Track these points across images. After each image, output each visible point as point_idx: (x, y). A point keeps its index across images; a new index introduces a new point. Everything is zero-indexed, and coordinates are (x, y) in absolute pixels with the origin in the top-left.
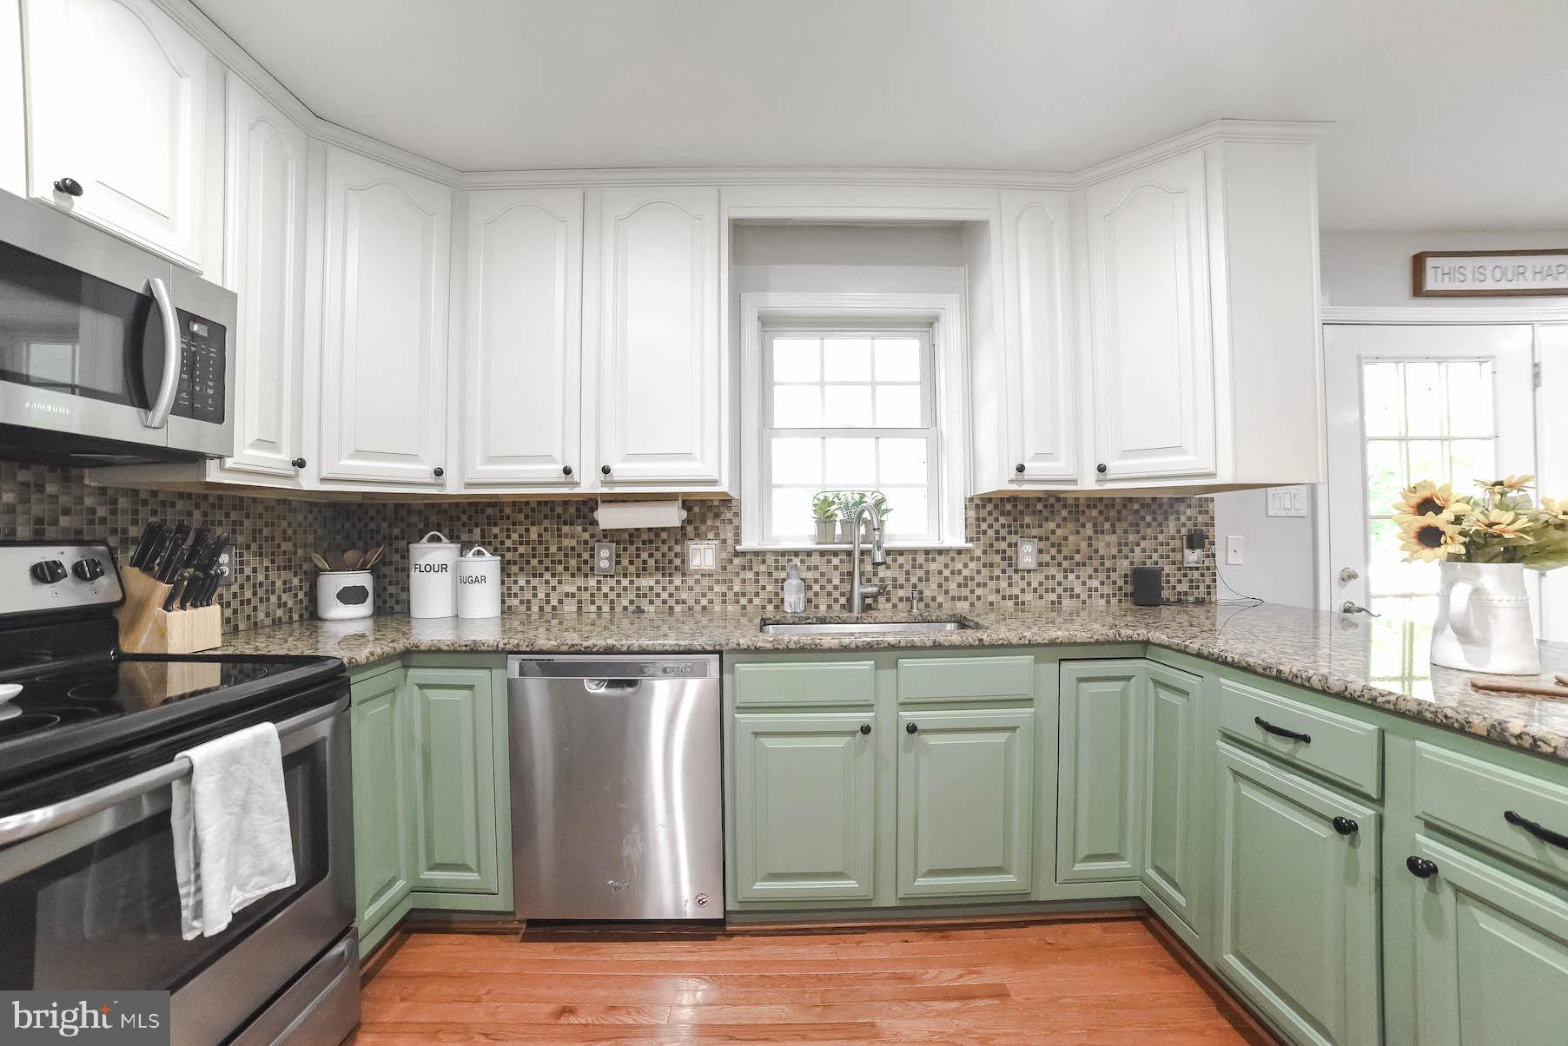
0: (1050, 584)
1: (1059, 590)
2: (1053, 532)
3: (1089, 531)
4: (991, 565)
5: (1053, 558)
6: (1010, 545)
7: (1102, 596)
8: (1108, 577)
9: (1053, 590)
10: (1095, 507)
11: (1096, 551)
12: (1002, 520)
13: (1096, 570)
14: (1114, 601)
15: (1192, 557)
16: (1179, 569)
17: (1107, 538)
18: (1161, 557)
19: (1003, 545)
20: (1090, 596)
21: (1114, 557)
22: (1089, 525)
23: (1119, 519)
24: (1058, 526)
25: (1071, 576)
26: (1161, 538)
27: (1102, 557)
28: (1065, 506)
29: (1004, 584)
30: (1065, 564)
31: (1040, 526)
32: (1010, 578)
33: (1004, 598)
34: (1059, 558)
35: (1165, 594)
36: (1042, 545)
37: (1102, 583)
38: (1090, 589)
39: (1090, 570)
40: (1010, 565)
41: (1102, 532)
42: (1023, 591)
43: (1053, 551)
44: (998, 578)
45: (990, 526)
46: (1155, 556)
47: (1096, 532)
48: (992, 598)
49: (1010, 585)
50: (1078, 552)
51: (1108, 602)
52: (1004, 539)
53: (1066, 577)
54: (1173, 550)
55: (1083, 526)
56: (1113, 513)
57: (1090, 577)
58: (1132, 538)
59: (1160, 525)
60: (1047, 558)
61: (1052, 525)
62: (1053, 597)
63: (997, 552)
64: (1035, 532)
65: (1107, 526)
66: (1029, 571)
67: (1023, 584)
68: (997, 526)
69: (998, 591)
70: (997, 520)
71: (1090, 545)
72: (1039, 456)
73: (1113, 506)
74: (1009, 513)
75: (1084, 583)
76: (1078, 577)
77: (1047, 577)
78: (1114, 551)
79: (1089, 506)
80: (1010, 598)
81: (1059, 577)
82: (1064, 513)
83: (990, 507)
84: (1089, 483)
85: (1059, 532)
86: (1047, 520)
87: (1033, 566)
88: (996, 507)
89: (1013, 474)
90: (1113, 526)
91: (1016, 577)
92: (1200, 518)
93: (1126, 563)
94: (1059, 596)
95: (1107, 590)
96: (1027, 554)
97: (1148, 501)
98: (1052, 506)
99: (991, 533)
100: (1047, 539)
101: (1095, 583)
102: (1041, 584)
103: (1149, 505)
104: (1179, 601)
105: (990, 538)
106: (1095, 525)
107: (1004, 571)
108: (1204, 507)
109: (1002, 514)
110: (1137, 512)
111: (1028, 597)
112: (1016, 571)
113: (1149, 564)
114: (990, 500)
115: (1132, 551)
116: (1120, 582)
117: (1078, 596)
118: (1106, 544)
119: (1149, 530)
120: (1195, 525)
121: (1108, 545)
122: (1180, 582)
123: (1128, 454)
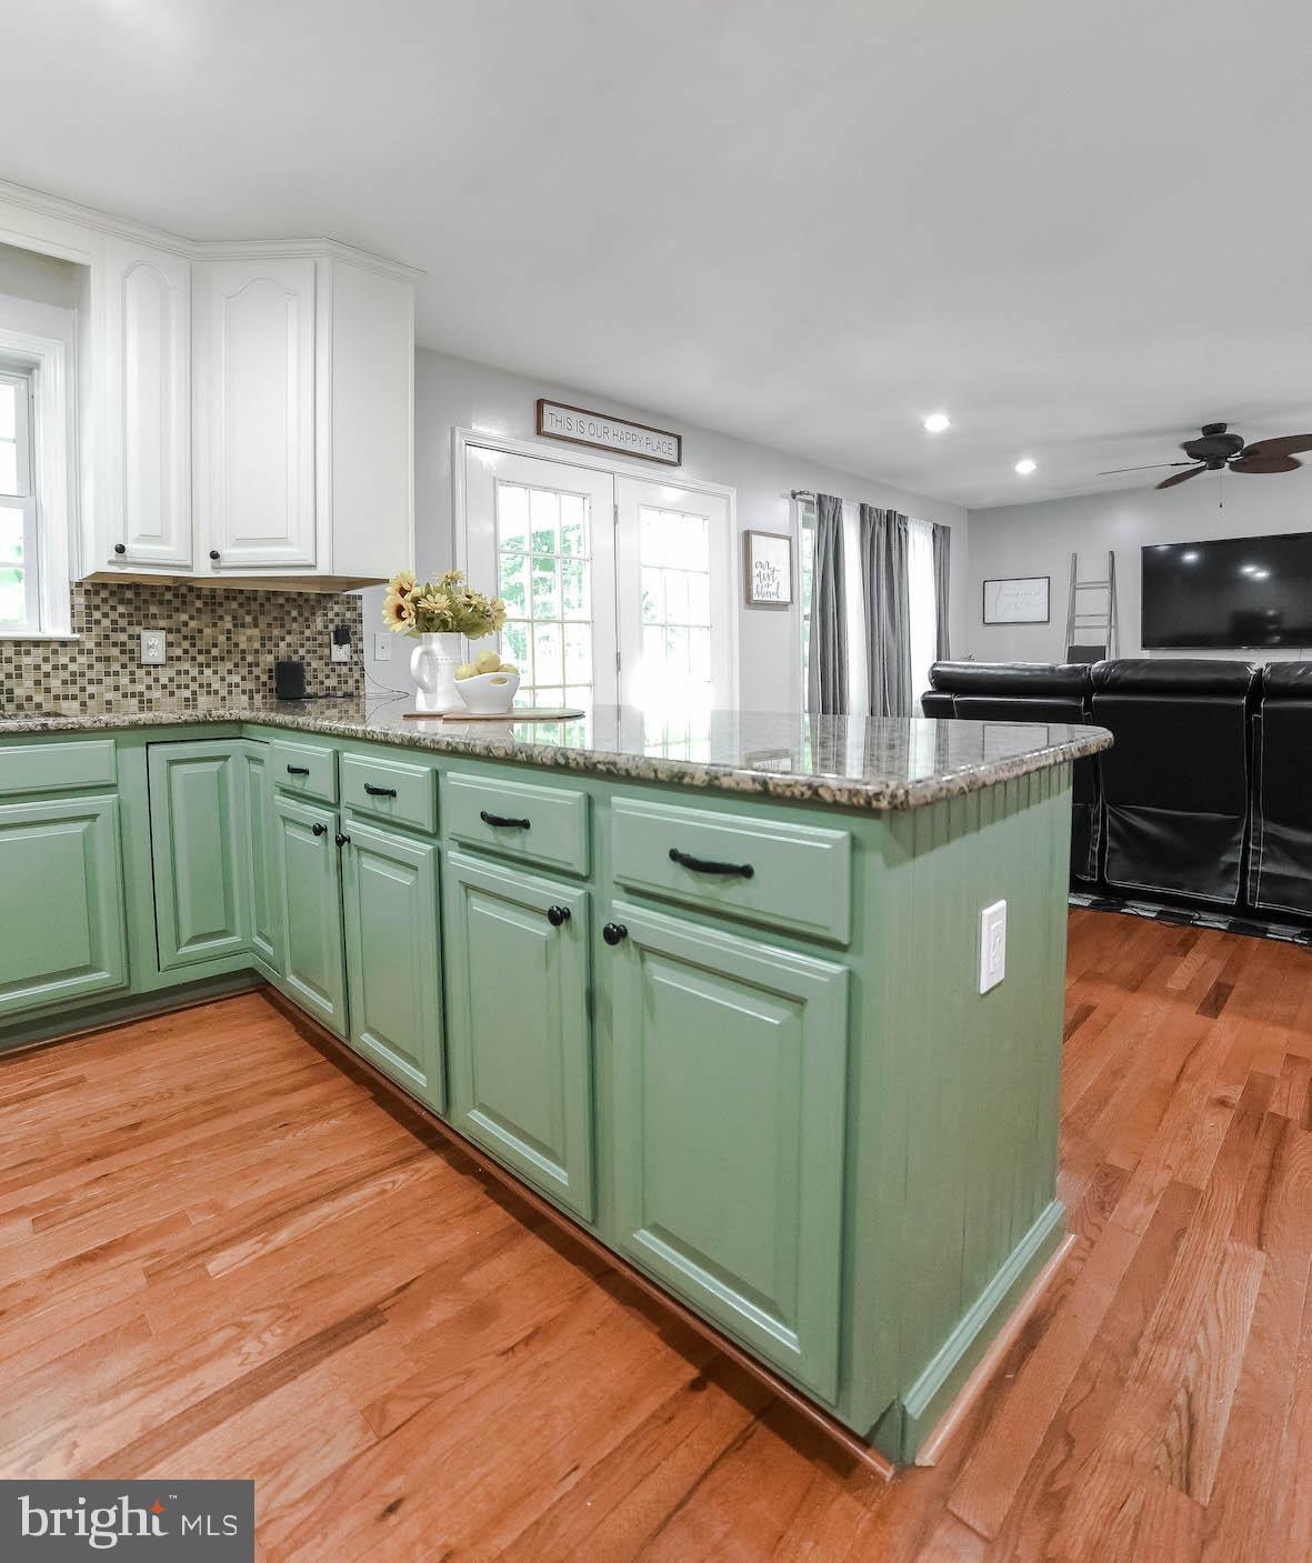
0: (183, 680)
1: (194, 686)
2: (186, 624)
3: (229, 625)
4: (108, 659)
5: (186, 652)
6: (131, 637)
7: (244, 692)
8: (250, 672)
9: (187, 687)
10: (235, 599)
11: (236, 645)
12: (121, 609)
13: (236, 665)
14: (258, 697)
15: (340, 653)
16: (327, 664)
17: (249, 632)
18: (308, 652)
19: (123, 637)
20: (230, 692)
21: (257, 651)
22: (228, 618)
23: (262, 613)
24: (192, 618)
25: (209, 672)
26: (308, 633)
27: (243, 652)
28: (199, 597)
29: (124, 680)
30: (201, 659)
31: (170, 617)
32: (132, 673)
33: (125, 695)
34: (193, 652)
35: (309, 689)
36: (171, 638)
37: (243, 679)
38: (230, 685)
39: (230, 665)
40: (131, 659)
41: (243, 626)
42: (149, 687)
43: (186, 644)
44: (116, 674)
45: (105, 615)
46: (302, 652)
47: (235, 626)
48: (110, 696)
49: (133, 681)
50: (215, 645)
51: (251, 698)
52: (123, 630)
53: (201, 672)
54: (321, 645)
55: (221, 618)
56: (254, 606)
57: (230, 672)
58: (276, 632)
59: (307, 620)
60: (178, 652)
61: (184, 617)
62: (187, 693)
63: (115, 644)
64: (162, 623)
65: (248, 619)
66: (156, 666)
67: (150, 680)
68: (114, 615)
69: (117, 688)
70: (114, 608)
71: (228, 639)
72: (144, 538)
73: (255, 599)
74: (130, 601)
75: (223, 679)
76: (215, 672)
77: (179, 673)
78: (257, 645)
79: (227, 598)
80: (133, 695)
81: (194, 672)
82: (199, 604)
83: (104, 594)
84: (203, 569)
85: (193, 624)
86: (177, 610)
87: (162, 660)
88: (112, 593)
89: (113, 555)
90: (255, 619)
91: (140, 673)
92: (348, 615)
93: (270, 658)
94: (194, 693)
95: (250, 685)
96: (154, 645)
97: (296, 596)
98: (184, 596)
99: (106, 623)
100: (178, 631)
101: (236, 679)
102: (171, 680)
103: (294, 600)
104: (327, 696)
105: (106, 628)
106: (234, 618)
107: (124, 666)
108: (352, 604)
109: (121, 601)
110: (282, 605)
111: (156, 694)
112: (140, 666)
113: (295, 658)
114: (105, 586)
115: (277, 645)
116: (264, 678)
117: (216, 692)
118: (247, 638)
119: (295, 626)
120: (343, 621)
121: (250, 639)
122: (328, 677)
123: (241, 542)
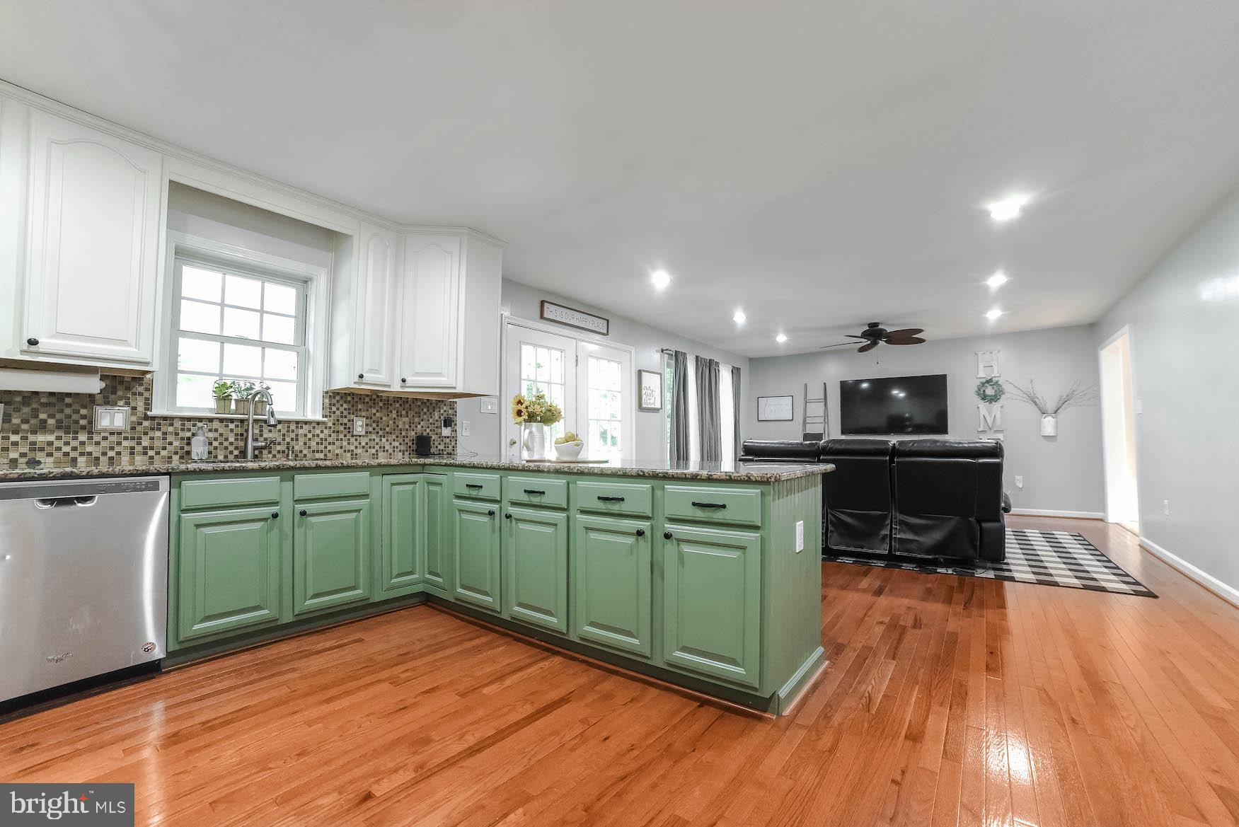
0: (372, 444)
1: (377, 447)
2: (375, 414)
3: (395, 416)
4: (338, 432)
5: (374, 429)
6: (349, 421)
7: (400, 451)
8: (404, 441)
9: (374, 448)
10: (398, 402)
11: (398, 426)
12: (345, 406)
13: (397, 437)
14: (406, 453)
15: (446, 432)
16: (440, 437)
17: (404, 419)
18: (431, 430)
19: (345, 421)
20: (394, 451)
21: (407, 430)
22: (394, 412)
23: (410, 409)
24: (377, 411)
25: (384, 440)
26: (431, 421)
27: (401, 430)
28: (381, 401)
29: (345, 443)
30: (381, 433)
31: (367, 410)
32: (349, 440)
33: (345, 451)
34: (378, 429)
35: (432, 450)
36: (368, 421)
37: (400, 444)
38: (394, 447)
39: (394, 437)
40: (349, 432)
41: (401, 416)
42: (356, 447)
43: (374, 425)
44: (342, 440)
45: (338, 409)
46: (428, 430)
47: (398, 416)
48: (338, 451)
49: (349, 444)
50: (388, 426)
51: (403, 454)
52: (346, 417)
53: (381, 440)
54: (437, 427)
55: (391, 412)
56: (407, 406)
57: (394, 440)
58: (416, 420)
59: (431, 414)
60: (370, 429)
61: (374, 411)
62: (373, 451)
63: (341, 424)
64: (364, 414)
65: (404, 412)
66: (360, 436)
67: (356, 444)
68: (342, 409)
69: (341, 447)
70: (342, 405)
71: (394, 423)
72: (371, 371)
73: (407, 402)
74: (349, 402)
75: (391, 444)
76: (387, 440)
77: (370, 440)
78: (407, 426)
79: (394, 402)
80: (349, 451)
81: (377, 440)
82: (381, 404)
83: (338, 398)
84: (396, 387)
85: (378, 415)
86: (371, 407)
87: (363, 433)
88: (342, 398)
89: (357, 379)
90: (407, 413)
91: (352, 440)
92: (450, 412)
93: (413, 433)
94: (377, 451)
95: (402, 448)
96: (359, 425)
97: (426, 401)
98: (374, 400)
99: (338, 413)
100: (371, 418)
101: (397, 444)
102: (367, 444)
103: (425, 403)
104: (440, 454)
105: (338, 416)
106: (397, 412)
107: (345, 436)
108: (452, 406)
109: (345, 402)
110: (419, 406)
111: (359, 451)
112: (353, 436)
113: (425, 434)
114: (338, 394)
115: (416, 427)
116: (410, 444)
117: (387, 451)
118: (403, 422)
119: (425, 416)
120: (448, 415)
121: (404, 423)
122: (440, 444)
123: (417, 374)
